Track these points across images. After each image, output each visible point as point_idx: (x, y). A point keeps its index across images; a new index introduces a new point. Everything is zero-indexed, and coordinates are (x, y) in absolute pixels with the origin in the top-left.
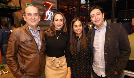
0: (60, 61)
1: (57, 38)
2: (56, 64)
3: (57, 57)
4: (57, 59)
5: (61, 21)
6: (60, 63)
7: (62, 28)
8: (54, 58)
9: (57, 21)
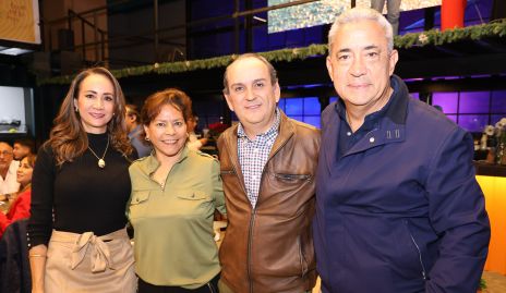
0: (109, 246)
1: (101, 163)
2: (93, 259)
3: (98, 234)
4: (99, 240)
5: (107, 98)
6: (107, 254)
7: (108, 124)
8: (87, 235)
9: (90, 96)
